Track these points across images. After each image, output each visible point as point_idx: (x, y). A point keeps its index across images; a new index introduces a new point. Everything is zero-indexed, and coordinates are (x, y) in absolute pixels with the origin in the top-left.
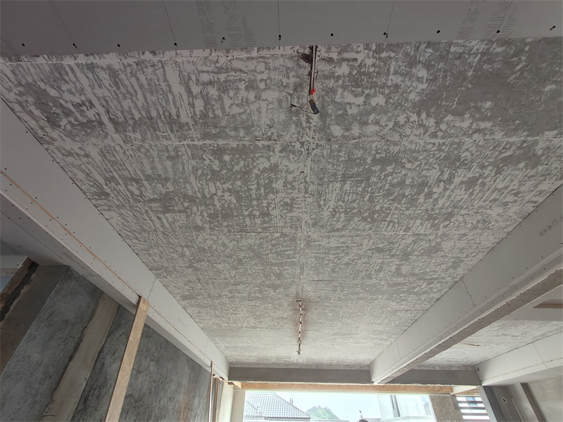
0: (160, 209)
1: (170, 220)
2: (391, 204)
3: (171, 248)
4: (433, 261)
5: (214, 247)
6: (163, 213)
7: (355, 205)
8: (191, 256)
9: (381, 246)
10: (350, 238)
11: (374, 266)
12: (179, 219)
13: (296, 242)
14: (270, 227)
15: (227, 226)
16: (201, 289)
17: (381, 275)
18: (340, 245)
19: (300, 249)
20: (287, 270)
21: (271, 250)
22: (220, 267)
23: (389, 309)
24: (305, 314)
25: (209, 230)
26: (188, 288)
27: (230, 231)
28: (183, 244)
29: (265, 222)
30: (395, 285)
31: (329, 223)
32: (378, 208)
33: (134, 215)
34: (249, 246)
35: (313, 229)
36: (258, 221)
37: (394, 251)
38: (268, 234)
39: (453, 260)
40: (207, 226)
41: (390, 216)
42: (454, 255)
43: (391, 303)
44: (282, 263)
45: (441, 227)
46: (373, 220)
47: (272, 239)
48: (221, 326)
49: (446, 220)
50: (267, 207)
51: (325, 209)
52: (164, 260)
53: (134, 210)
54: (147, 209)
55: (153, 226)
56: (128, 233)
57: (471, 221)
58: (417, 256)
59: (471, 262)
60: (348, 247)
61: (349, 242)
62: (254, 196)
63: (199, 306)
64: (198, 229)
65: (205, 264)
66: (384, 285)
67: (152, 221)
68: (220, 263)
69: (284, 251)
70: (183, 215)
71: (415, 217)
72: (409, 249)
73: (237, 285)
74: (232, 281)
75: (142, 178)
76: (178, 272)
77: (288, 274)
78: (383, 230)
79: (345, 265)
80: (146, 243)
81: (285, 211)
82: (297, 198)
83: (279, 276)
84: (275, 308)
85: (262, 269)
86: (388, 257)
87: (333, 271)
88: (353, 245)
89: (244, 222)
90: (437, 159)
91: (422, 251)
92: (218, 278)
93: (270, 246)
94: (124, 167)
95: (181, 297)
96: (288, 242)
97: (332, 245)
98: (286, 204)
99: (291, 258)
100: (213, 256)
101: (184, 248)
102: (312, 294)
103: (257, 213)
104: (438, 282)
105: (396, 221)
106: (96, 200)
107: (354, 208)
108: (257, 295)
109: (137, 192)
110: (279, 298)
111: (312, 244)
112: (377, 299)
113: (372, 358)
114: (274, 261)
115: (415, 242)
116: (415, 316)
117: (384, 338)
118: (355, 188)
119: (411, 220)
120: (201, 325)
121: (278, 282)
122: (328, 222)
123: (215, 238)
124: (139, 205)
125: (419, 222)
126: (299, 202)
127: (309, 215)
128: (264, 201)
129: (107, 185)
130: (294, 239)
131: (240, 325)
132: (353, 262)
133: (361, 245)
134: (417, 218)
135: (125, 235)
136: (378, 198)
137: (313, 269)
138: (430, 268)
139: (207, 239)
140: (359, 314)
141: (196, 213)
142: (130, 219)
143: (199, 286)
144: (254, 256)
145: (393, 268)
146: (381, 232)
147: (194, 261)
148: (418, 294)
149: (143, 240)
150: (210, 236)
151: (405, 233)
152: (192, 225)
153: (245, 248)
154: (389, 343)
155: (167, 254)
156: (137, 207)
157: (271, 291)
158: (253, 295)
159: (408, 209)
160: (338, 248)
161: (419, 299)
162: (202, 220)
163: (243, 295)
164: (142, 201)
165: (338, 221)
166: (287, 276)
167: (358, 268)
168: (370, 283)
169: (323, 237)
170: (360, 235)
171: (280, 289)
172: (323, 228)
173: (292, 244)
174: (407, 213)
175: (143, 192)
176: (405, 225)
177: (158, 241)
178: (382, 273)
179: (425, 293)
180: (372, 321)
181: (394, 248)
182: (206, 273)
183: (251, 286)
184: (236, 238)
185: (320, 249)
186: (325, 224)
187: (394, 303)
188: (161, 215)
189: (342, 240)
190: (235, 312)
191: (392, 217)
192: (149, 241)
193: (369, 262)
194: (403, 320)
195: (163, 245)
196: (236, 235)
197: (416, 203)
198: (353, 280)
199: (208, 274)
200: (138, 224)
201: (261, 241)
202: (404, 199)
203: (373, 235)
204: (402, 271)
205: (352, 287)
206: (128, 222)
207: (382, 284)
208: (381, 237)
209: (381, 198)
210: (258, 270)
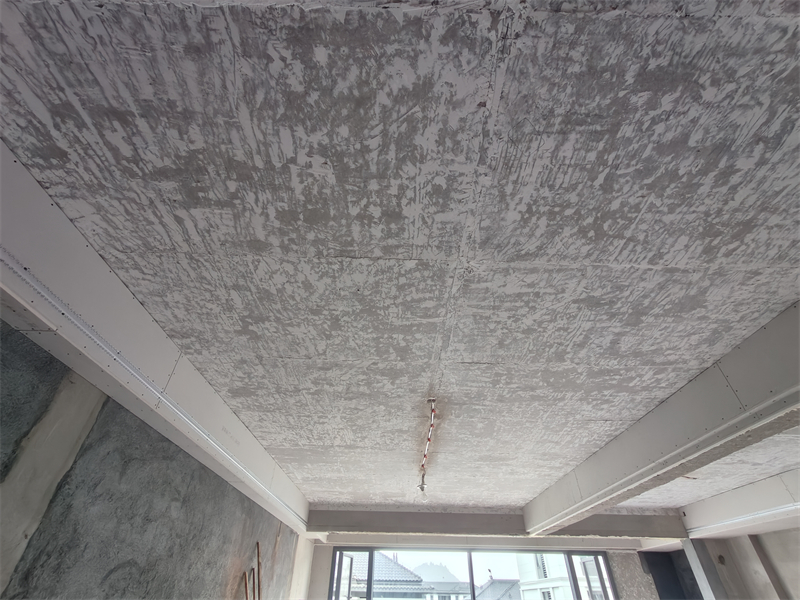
0: (179, 197)
1: (202, 225)
2: (643, 197)
3: (206, 290)
4: (681, 328)
5: (289, 288)
6: (186, 206)
7: (573, 198)
8: (245, 308)
9: (597, 293)
10: (546, 275)
11: (574, 336)
12: (218, 221)
13: (444, 282)
14: (397, 247)
15: (315, 242)
16: (263, 377)
17: (583, 353)
18: (524, 290)
19: (449, 298)
20: (420, 340)
21: (395, 298)
22: (298, 332)
23: (578, 417)
24: (439, 424)
25: (279, 250)
26: (240, 374)
27: (319, 254)
28: (230, 284)
29: (389, 234)
30: (602, 372)
31: (513, 241)
32: (615, 205)
33: (126, 211)
34: (354, 289)
35: (479, 253)
36: (377, 231)
37: (619, 305)
38: (392, 262)
39: (715, 326)
40: (275, 241)
41: (633, 226)
42: (721, 317)
43: (585, 407)
44: (412, 325)
45: (719, 255)
46: (600, 234)
47: (400, 275)
48: (297, 445)
49: (735, 237)
50: (399, 197)
51: (512, 205)
52: (194, 316)
53: (125, 198)
54: (152, 195)
55: (167, 240)
56: (121, 256)
57: (780, 242)
58: (657, 316)
59: (743, 331)
60: (537, 295)
61: (542, 284)
62: (373, 169)
63: (260, 407)
64: (258, 246)
65: (270, 327)
66: (581, 374)
67: (164, 226)
68: (299, 325)
69: (419, 301)
70: (227, 212)
71: (681, 229)
72: (646, 302)
73: (328, 369)
74: (319, 362)
75: (134, 108)
76: (222, 342)
77: (420, 348)
78: (612, 258)
79: (523, 332)
80: (158, 279)
81: (433, 209)
82: (461, 174)
83: (404, 353)
84: (390, 413)
85: (374, 339)
86: (605, 317)
87: (501, 344)
88: (549, 290)
89: (349, 233)
90: (774, 77)
91: (667, 307)
92: (295, 355)
93: (394, 289)
94: (90, 77)
95: (229, 391)
96: (429, 282)
97: (511, 290)
98: (437, 189)
99: (430, 317)
100: (285, 309)
101: (232, 292)
102: (456, 389)
103: (376, 212)
104: (673, 370)
105: (641, 237)
106: (42, 168)
107: (569, 205)
108: (361, 389)
109: (126, 151)
110: (399, 396)
111: (473, 286)
112: (563, 399)
113: (529, 497)
114: (398, 323)
115: (661, 287)
116: (616, 430)
117: (558, 465)
118: (583, 153)
119: (670, 235)
120: (264, 443)
121: (401, 365)
122: (511, 236)
123: (290, 268)
124: (133, 184)
125: (684, 240)
126: (463, 186)
127: (478, 219)
128: (393, 181)
129: (57, 127)
130: (440, 275)
131: (328, 443)
132: (539, 326)
133: (563, 291)
134: (682, 232)
135: (113, 259)
136: (622, 180)
137: (466, 340)
138: (670, 342)
139: (275, 272)
140: (528, 424)
141: (253, 209)
142: (119, 220)
143: (260, 370)
144: (361, 311)
145: (607, 341)
146: (606, 264)
147: (250, 320)
148: (633, 391)
149: (151, 272)
150: (281, 264)
151: (650, 267)
152: (245, 238)
153: (347, 293)
154: (561, 474)
155: (199, 304)
156: (130, 189)
157: (386, 382)
158: (354, 389)
159: (671, 210)
160: (519, 295)
161: (633, 400)
162: (265, 227)
163: (336, 388)
164: (140, 174)
165: (531, 236)
166: (418, 353)
167: (545, 339)
168: (560, 369)
169: (495, 272)
170: (566, 270)
171: (403, 378)
172: (499, 252)
173: (435, 285)
174: (667, 219)
175: (140, 151)
176: (655, 248)
177: (180, 274)
178: (585, 350)
179: (645, 389)
180: (545, 437)
181: (619, 299)
182: (272, 345)
183: (353, 371)
184: (330, 271)
185: (484, 299)
186: (506, 242)
187: (590, 407)
188: (181, 213)
189: (530, 279)
190: (321, 420)
191: (637, 228)
192: (162, 273)
193: (568, 328)
194: (595, 436)
195: (191, 284)
196: (331, 263)
197: (692, 197)
198: (532, 362)
199: (277, 348)
200: (136, 232)
201: (377, 279)
202: (673, 186)
203: (589, 269)
204: (620, 347)
205: (527, 377)
206: (116, 228)
207: (579, 371)
208: (604, 274)
209: (627, 182)
210: (367, 339)
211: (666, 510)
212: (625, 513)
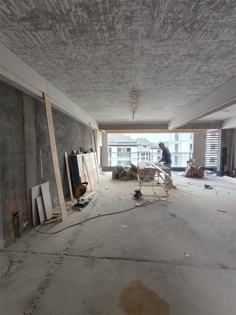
0: (32, 28)
1: (43, 37)
2: (210, 13)
3: (50, 60)
4: (225, 62)
5: (79, 58)
6: (36, 31)
8: (65, 65)
9: (192, 52)
10: (172, 47)
11: (183, 68)
12: (48, 36)
13: (134, 52)
14: (115, 40)
15: (85, 40)
16: (76, 87)
17: (187, 73)
18: (164, 53)
19: (136, 57)
20: (127, 72)
21: (117, 58)
22: (85, 72)
23: (186, 94)
24: (137, 98)
25: (72, 44)
26: (68, 86)
27: (87, 45)
28: (58, 57)
29: (111, 36)
30: (194, 79)
31: (158, 35)
32: (199, 18)
33: (15, 34)
34: (101, 56)
35: (146, 40)
36: (106, 35)
37: (201, 56)
38: (114, 46)
40: (70, 41)
41: (206, 26)
43: (188, 91)
44: (124, 68)
46: (193, 30)
47: (117, 50)
48: (91, 106)
50: (113, 21)
51: (157, 21)
52: (48, 69)
54: (23, 28)
55: (32, 43)
56: (18, 50)
58: (215, 59)
60: (169, 54)
61: (170, 50)
62: (101, 11)
63: (77, 96)
64: (65, 44)
65: (75, 71)
67: (30, 38)
68: (84, 70)
69: (126, 59)
70: (51, 32)
71: (226, 25)
72: (211, 54)
73: (97, 83)
74: (94, 81)
76: (60, 76)
77: (128, 75)
78: (197, 39)
79: (165, 67)
80: (33, 57)
81: (126, 25)
82: (136, 10)
84: (120, 96)
85: (111, 73)
86: (195, 60)
87: (156, 72)
88: (173, 52)
89: (96, 36)
91: (219, 55)
92: (85, 79)
93: (116, 56)
95: (66, 91)
96: (128, 52)
97: (159, 53)
98: (127, 17)
99: (130, 64)
100: (79, 65)
101: (59, 60)
102: (142, 87)
103: (105, 28)
104: (222, 77)
105: (210, 30)
107: (180, 19)
108: (109, 89)
110: (122, 90)
111: (145, 52)
112: (180, 89)
113: (170, 119)
114: (119, 67)
115: (217, 48)
116: (200, 98)
117: (179, 109)
119: (221, 28)
120: (80, 106)
121: (122, 81)
122: (157, 33)
123: (77, 51)
124: (15, 24)
125: (227, 29)
126: (137, 15)
127: (144, 27)
128: (109, 15)
130: (132, 49)
131: (101, 105)
132: (170, 65)
133: (179, 52)
134: (226, 26)
135: (16, 51)
136: (202, 7)
137: (144, 71)
138: (220, 67)
139: (73, 52)
140: (168, 97)
141: (60, 30)
142: (14, 37)
143: (74, 85)
144: (105, 63)
145: (196, 69)
146: (195, 41)
147: (67, 69)
148: (206, 85)
149: (30, 55)
150: (74, 49)
151: (213, 41)
152: (59, 41)
153: (99, 58)
154: (181, 112)
155: (49, 65)
156: (14, 26)
157: (117, 86)
158: (107, 89)
159: (222, 18)
160: (162, 55)
161: (206, 88)
162: (65, 36)
163: (101, 89)
164: (16, 20)
165: (165, 32)
166: (127, 77)
167: (173, 70)
168: (179, 79)
169: (152, 47)
170: (180, 44)
171: (123, 85)
172: (153, 39)
173: (131, 53)
174: (220, 21)
175: (13, 11)
176: (215, 34)
177: (40, 55)
178: (188, 72)
179: (210, 84)
180: (174, 101)
181: (200, 54)
182: (77, 77)
183: (106, 83)
184: (92, 51)
185: (149, 57)
186: (155, 35)
187: (190, 91)
188: (35, 33)
189: (166, 49)
190: (98, 99)
191: (208, 26)
192: (34, 55)
193: (181, 65)
194: (192, 100)
195: (45, 58)
196: (92, 48)
197: (231, 11)
198: (168, 77)
199: (78, 77)
200: (21, 41)
201: (109, 52)
202: (223, 7)
203: (189, 43)
204: (201, 70)
205: (167, 82)
206: (13, 40)
207: (186, 79)
208: (194, 45)
209: (204, 7)
210: (109, 73)
211: (217, 121)
212: (203, 122)
